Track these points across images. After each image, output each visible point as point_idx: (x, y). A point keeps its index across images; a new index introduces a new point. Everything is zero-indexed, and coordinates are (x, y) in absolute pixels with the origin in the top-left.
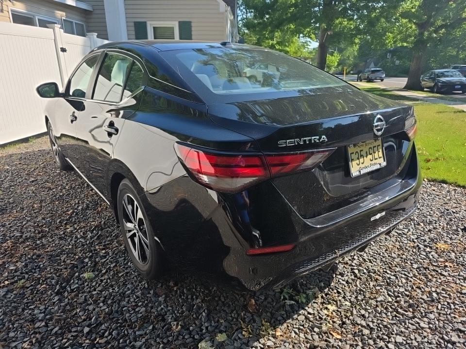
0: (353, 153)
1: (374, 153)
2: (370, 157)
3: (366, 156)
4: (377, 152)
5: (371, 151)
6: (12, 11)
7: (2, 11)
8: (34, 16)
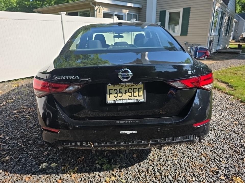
0: (112, 89)
1: (134, 92)
2: (128, 94)
3: (125, 93)
4: (137, 92)
6: (103, 12)
7: (99, 12)
8: (113, 13)
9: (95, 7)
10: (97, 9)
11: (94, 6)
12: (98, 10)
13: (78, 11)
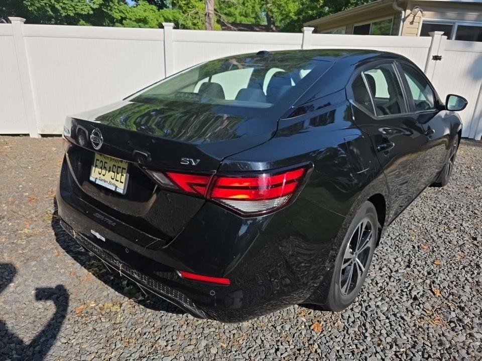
0: (98, 160)
1: (118, 173)
2: (112, 174)
3: (109, 172)
4: (120, 174)
5: (115, 170)
6: (423, 21)
7: (412, 23)
8: (454, 23)
9: (403, 12)
10: (409, 15)
11: (400, 9)
12: (410, 19)
13: (370, 22)
